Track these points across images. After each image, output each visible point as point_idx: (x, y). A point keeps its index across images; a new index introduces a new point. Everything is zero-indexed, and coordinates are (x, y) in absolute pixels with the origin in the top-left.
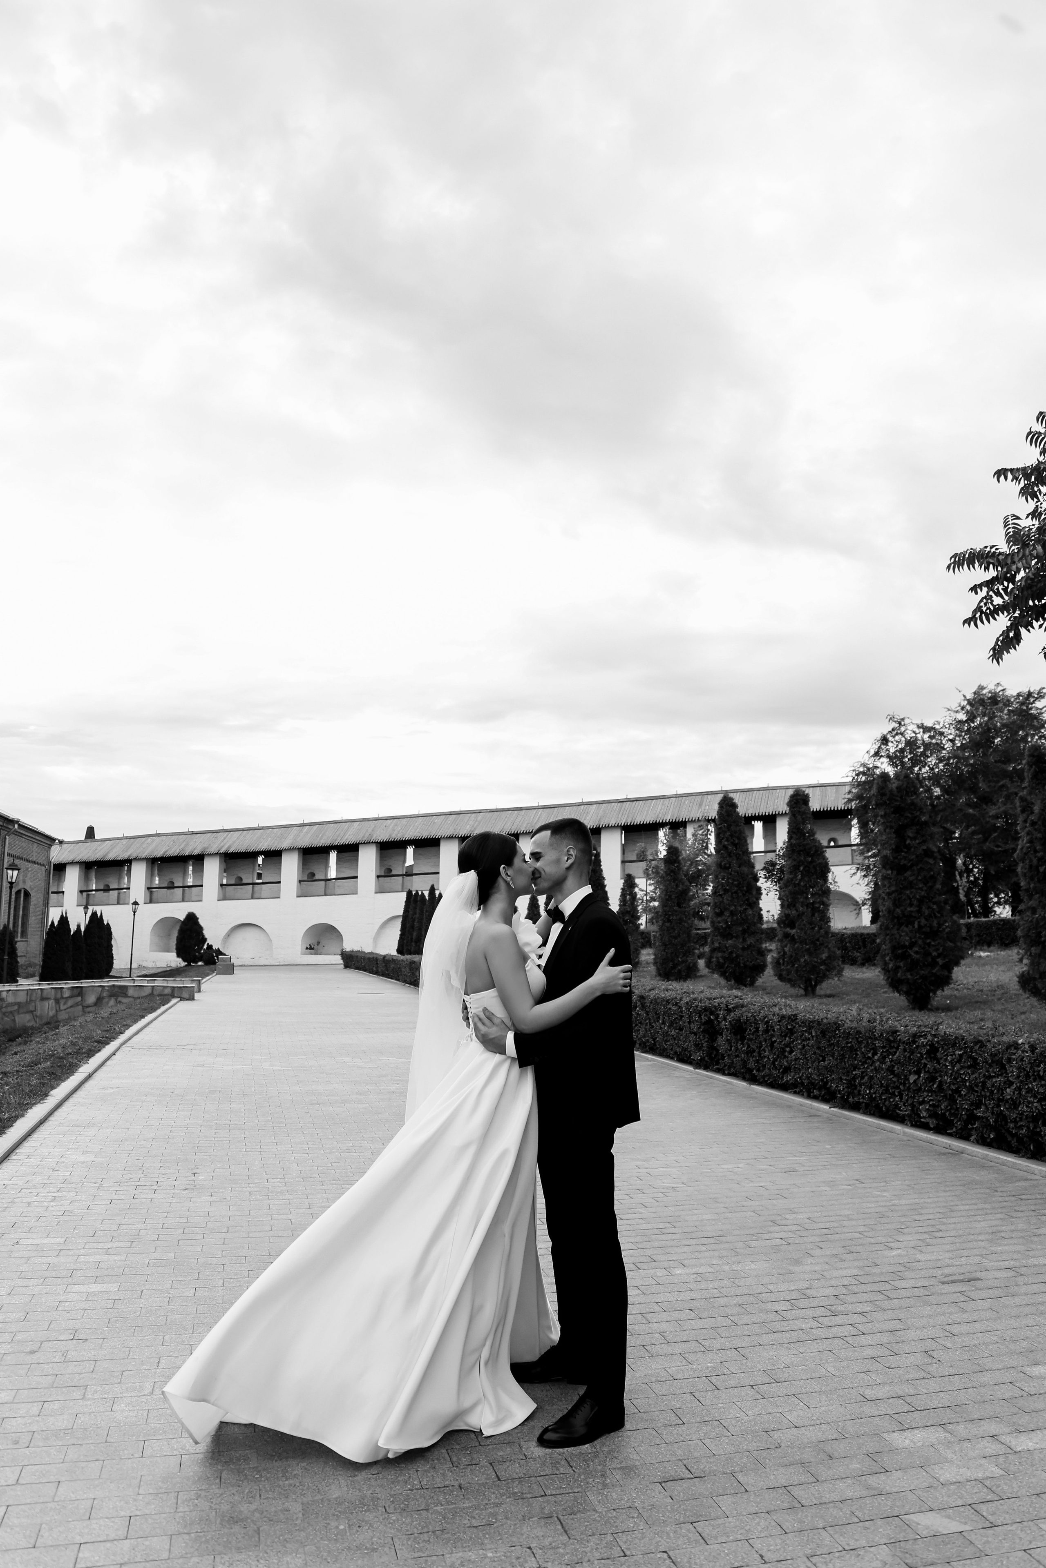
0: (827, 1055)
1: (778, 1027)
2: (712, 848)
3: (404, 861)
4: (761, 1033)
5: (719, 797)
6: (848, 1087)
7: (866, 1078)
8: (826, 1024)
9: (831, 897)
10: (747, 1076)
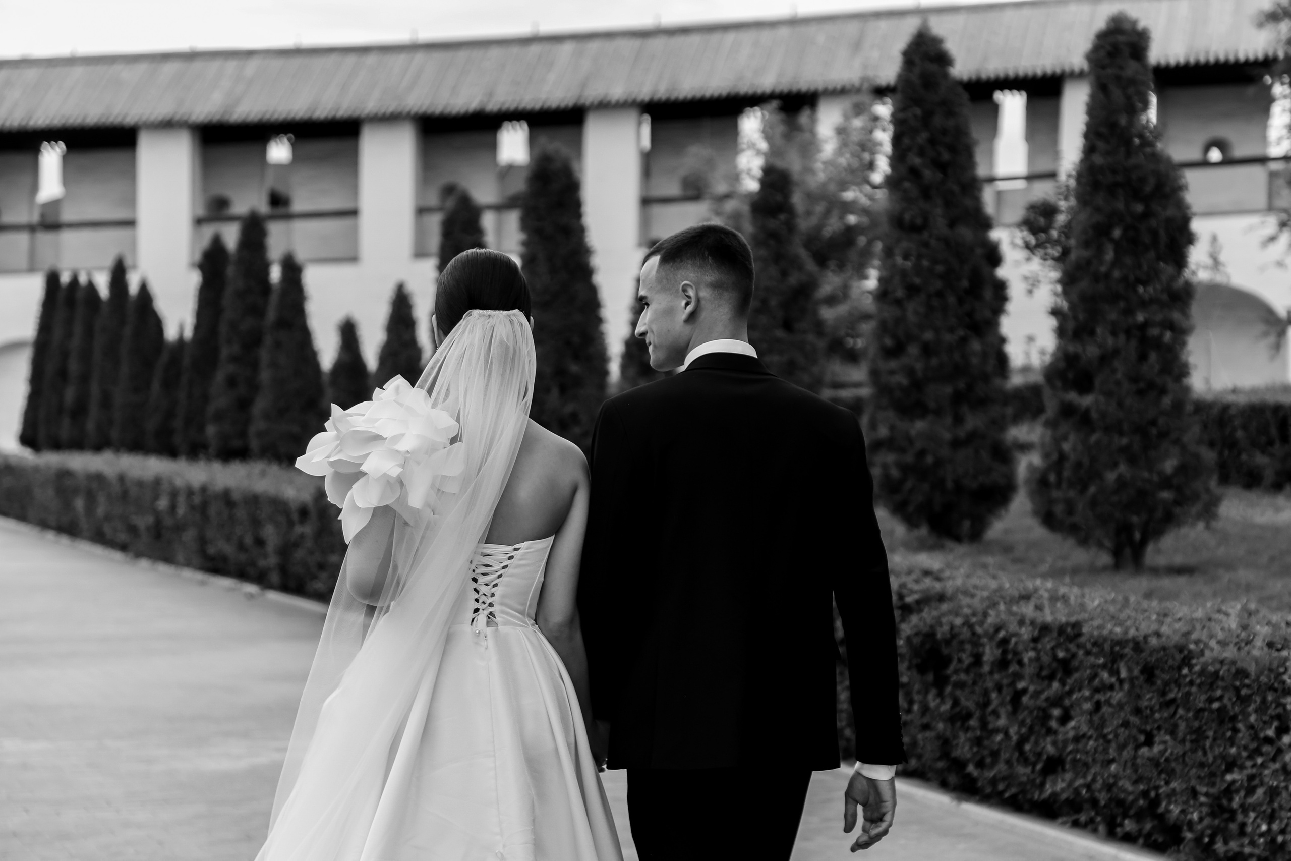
0: (1159, 728)
1: (1032, 654)
2: (883, 166)
3: (35, 187)
4: (986, 668)
5: (907, 30)
6: (1213, 814)
7: (1260, 792)
8: (1154, 651)
9: (1195, 309)
10: (952, 779)
